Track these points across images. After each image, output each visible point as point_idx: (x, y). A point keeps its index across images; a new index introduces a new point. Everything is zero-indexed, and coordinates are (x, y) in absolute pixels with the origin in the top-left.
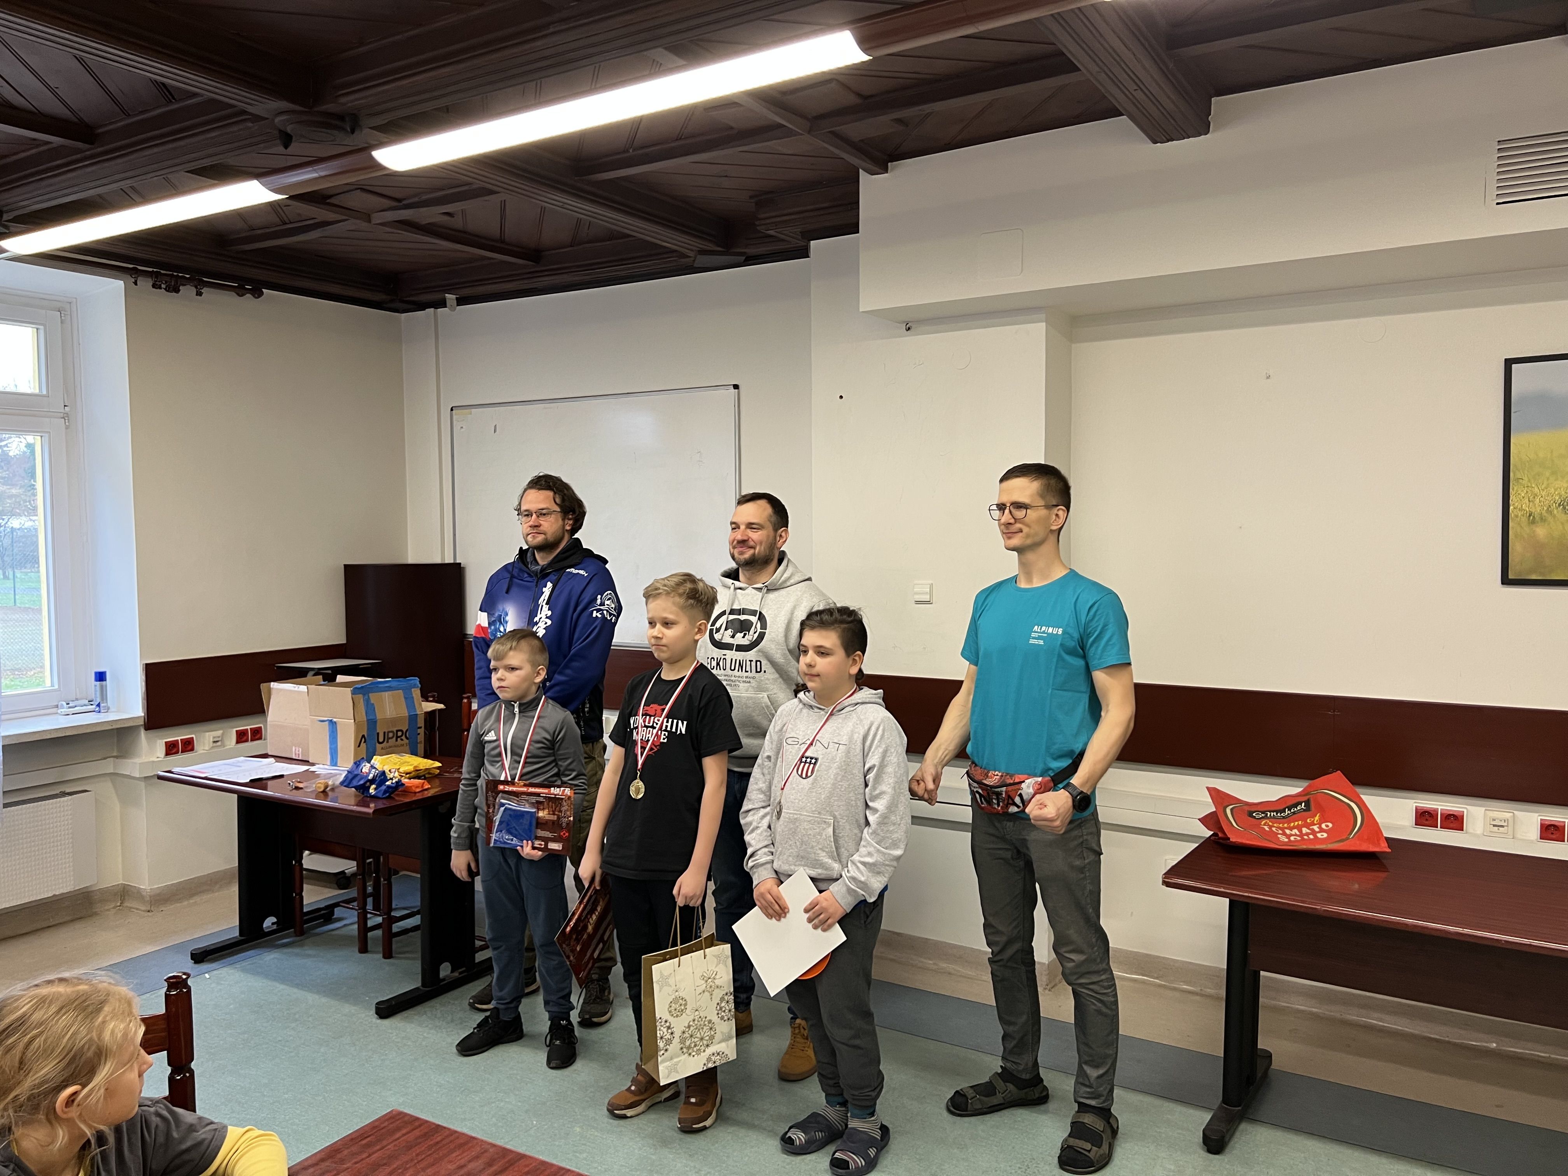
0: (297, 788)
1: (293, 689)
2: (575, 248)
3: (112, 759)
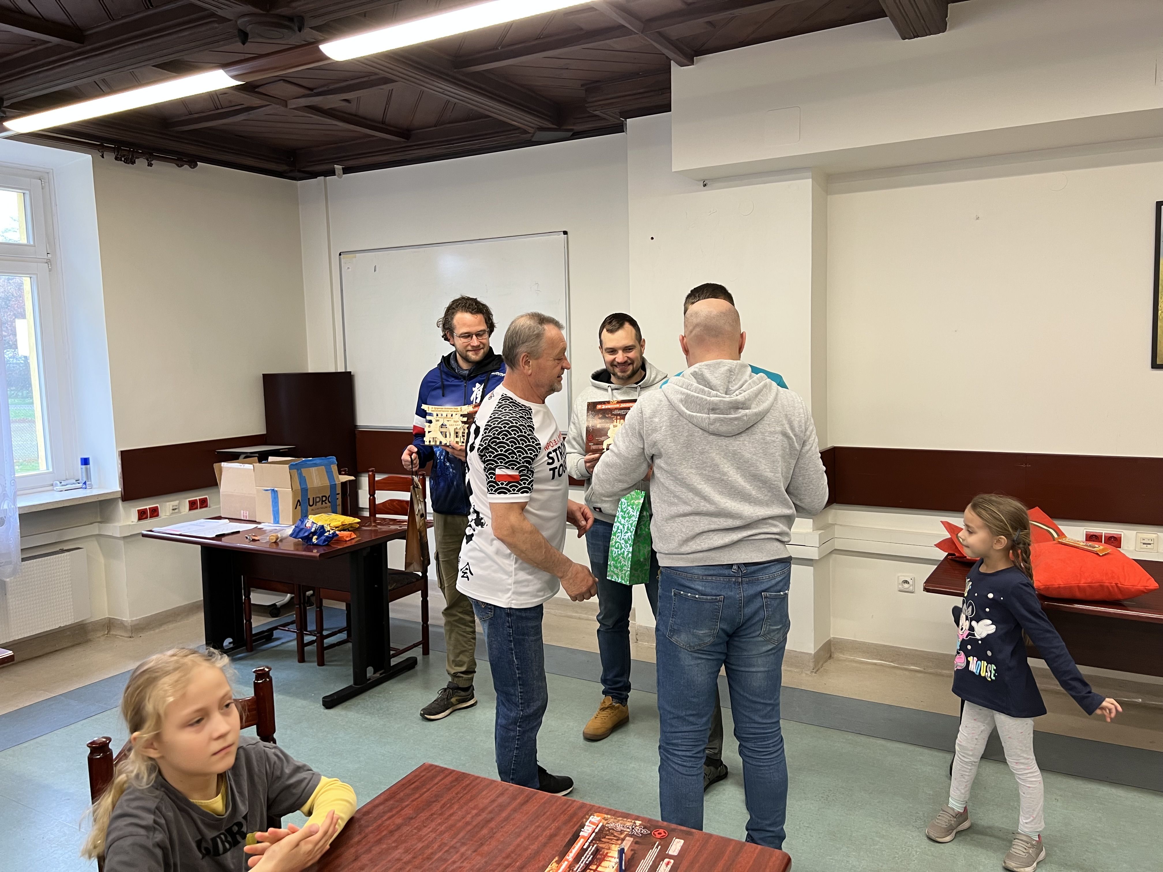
0: (254, 540)
1: (240, 467)
2: (438, 128)
3: (97, 524)
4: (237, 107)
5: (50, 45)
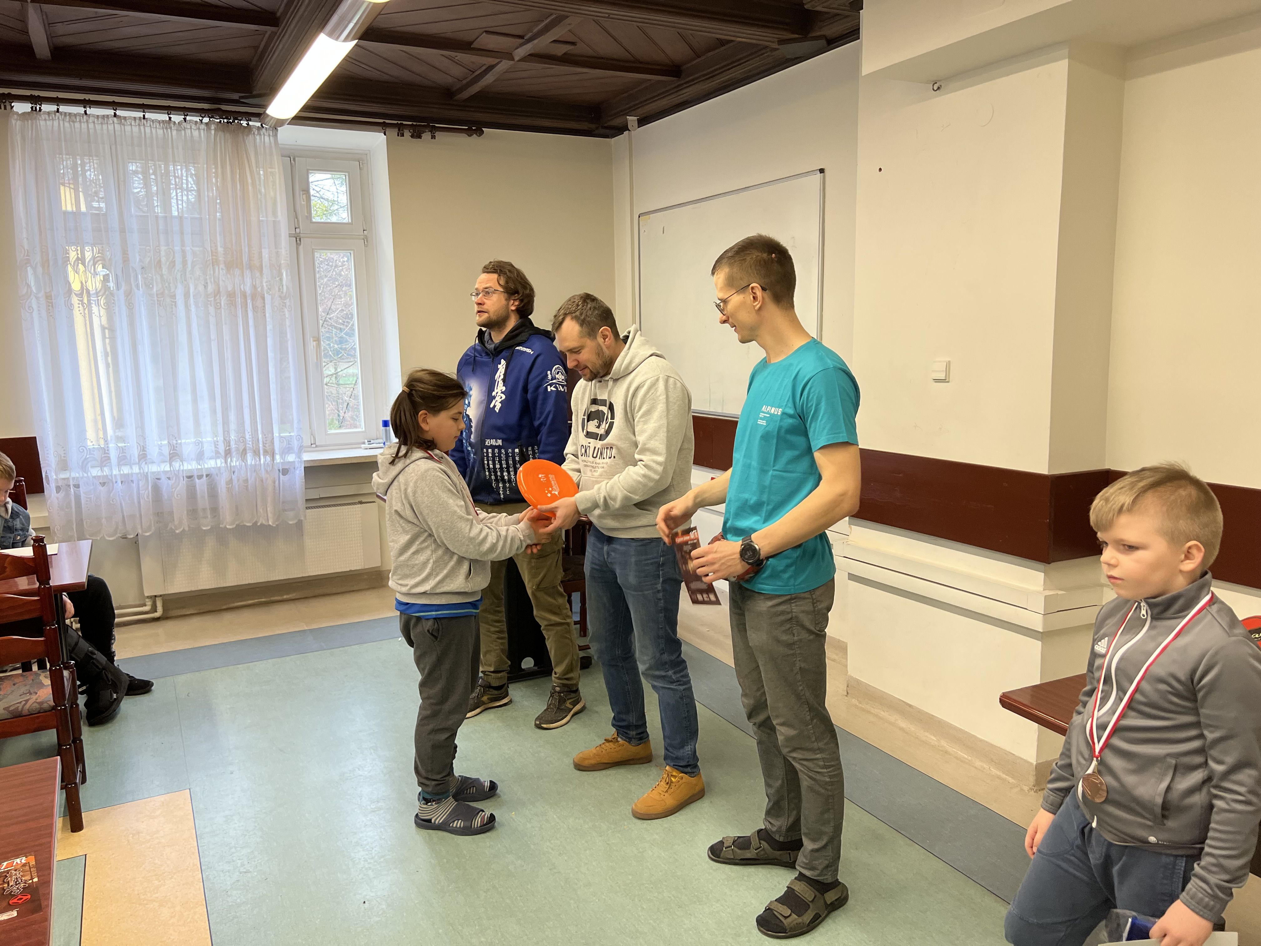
2: (702, 58)
4: (484, 68)
5: (269, 33)
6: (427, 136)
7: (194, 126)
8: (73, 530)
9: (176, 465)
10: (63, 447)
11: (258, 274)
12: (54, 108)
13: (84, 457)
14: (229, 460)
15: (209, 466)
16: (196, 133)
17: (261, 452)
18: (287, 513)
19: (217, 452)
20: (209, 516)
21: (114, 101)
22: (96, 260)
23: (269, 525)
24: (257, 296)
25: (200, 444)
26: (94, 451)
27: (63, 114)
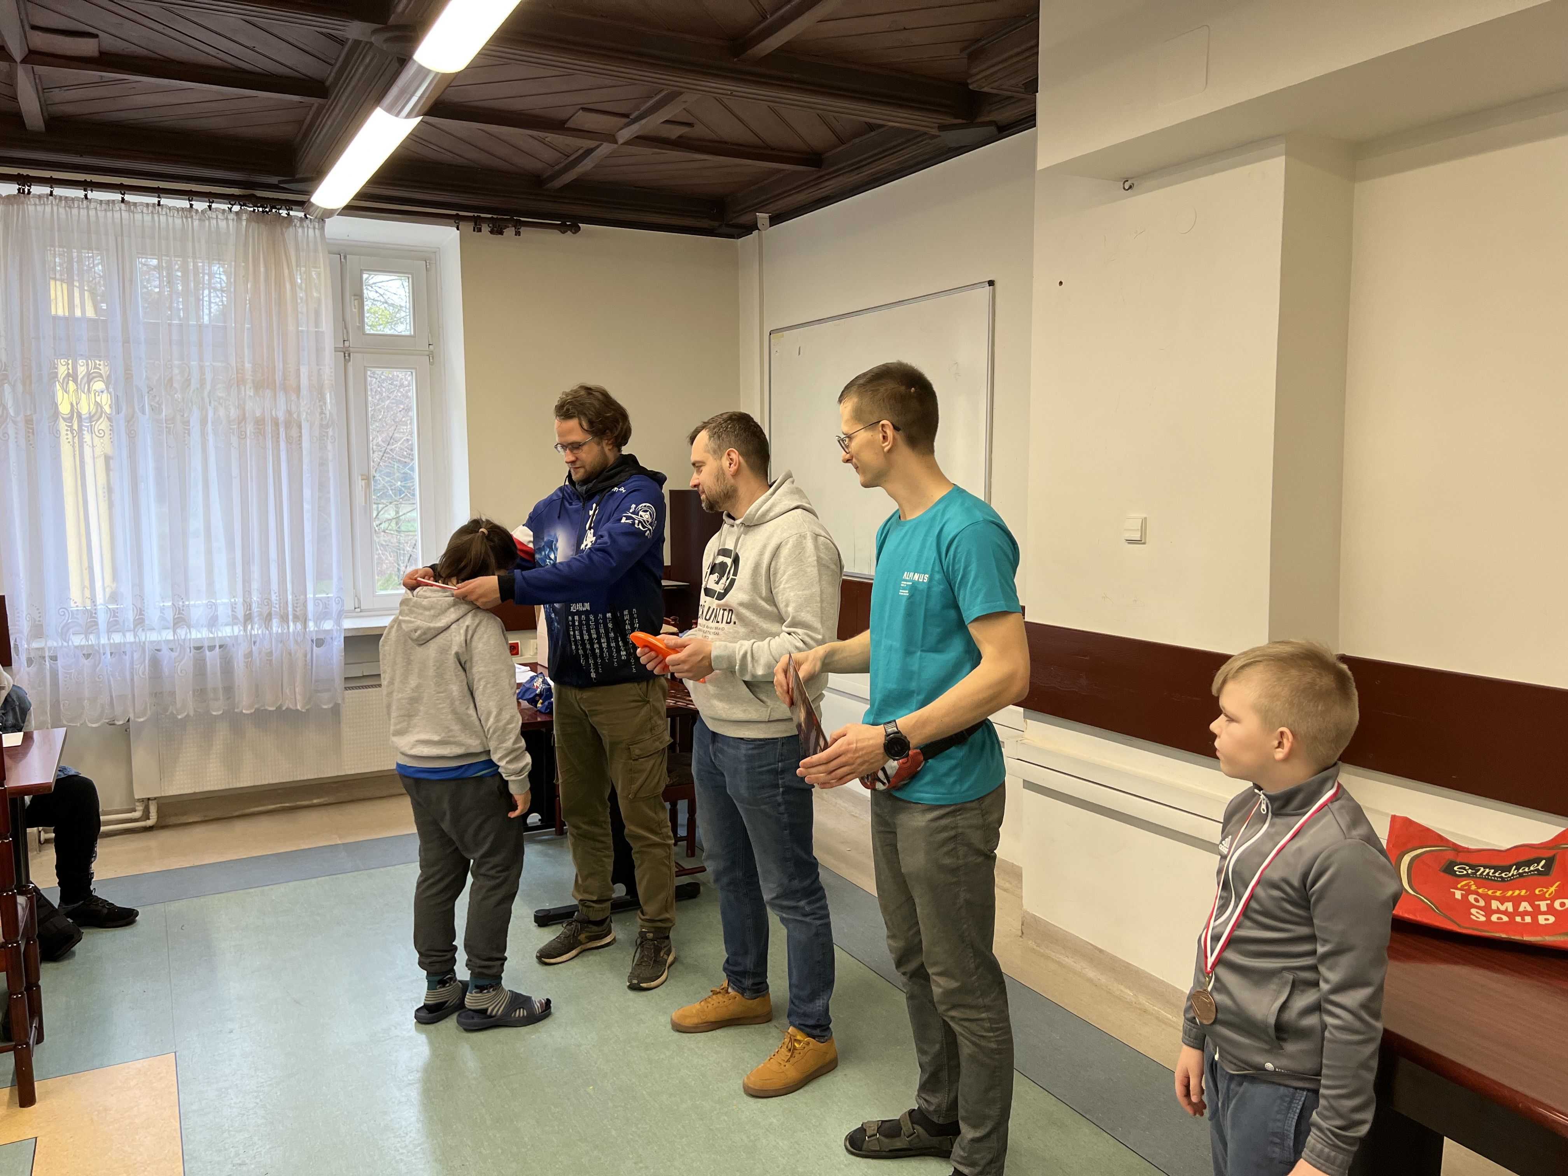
2: (847, 145)
4: (581, 152)
5: (316, 105)
6: (509, 232)
7: (220, 216)
8: (46, 713)
9: (182, 632)
10: (38, 609)
11: (294, 397)
12: (46, 190)
13: (65, 621)
14: (249, 627)
15: (224, 635)
16: (223, 224)
17: (291, 617)
18: (319, 694)
19: (235, 617)
20: (221, 698)
21: (122, 184)
22: (91, 377)
23: (298, 710)
24: (292, 423)
25: (213, 606)
26: (77, 614)
27: (58, 197)
